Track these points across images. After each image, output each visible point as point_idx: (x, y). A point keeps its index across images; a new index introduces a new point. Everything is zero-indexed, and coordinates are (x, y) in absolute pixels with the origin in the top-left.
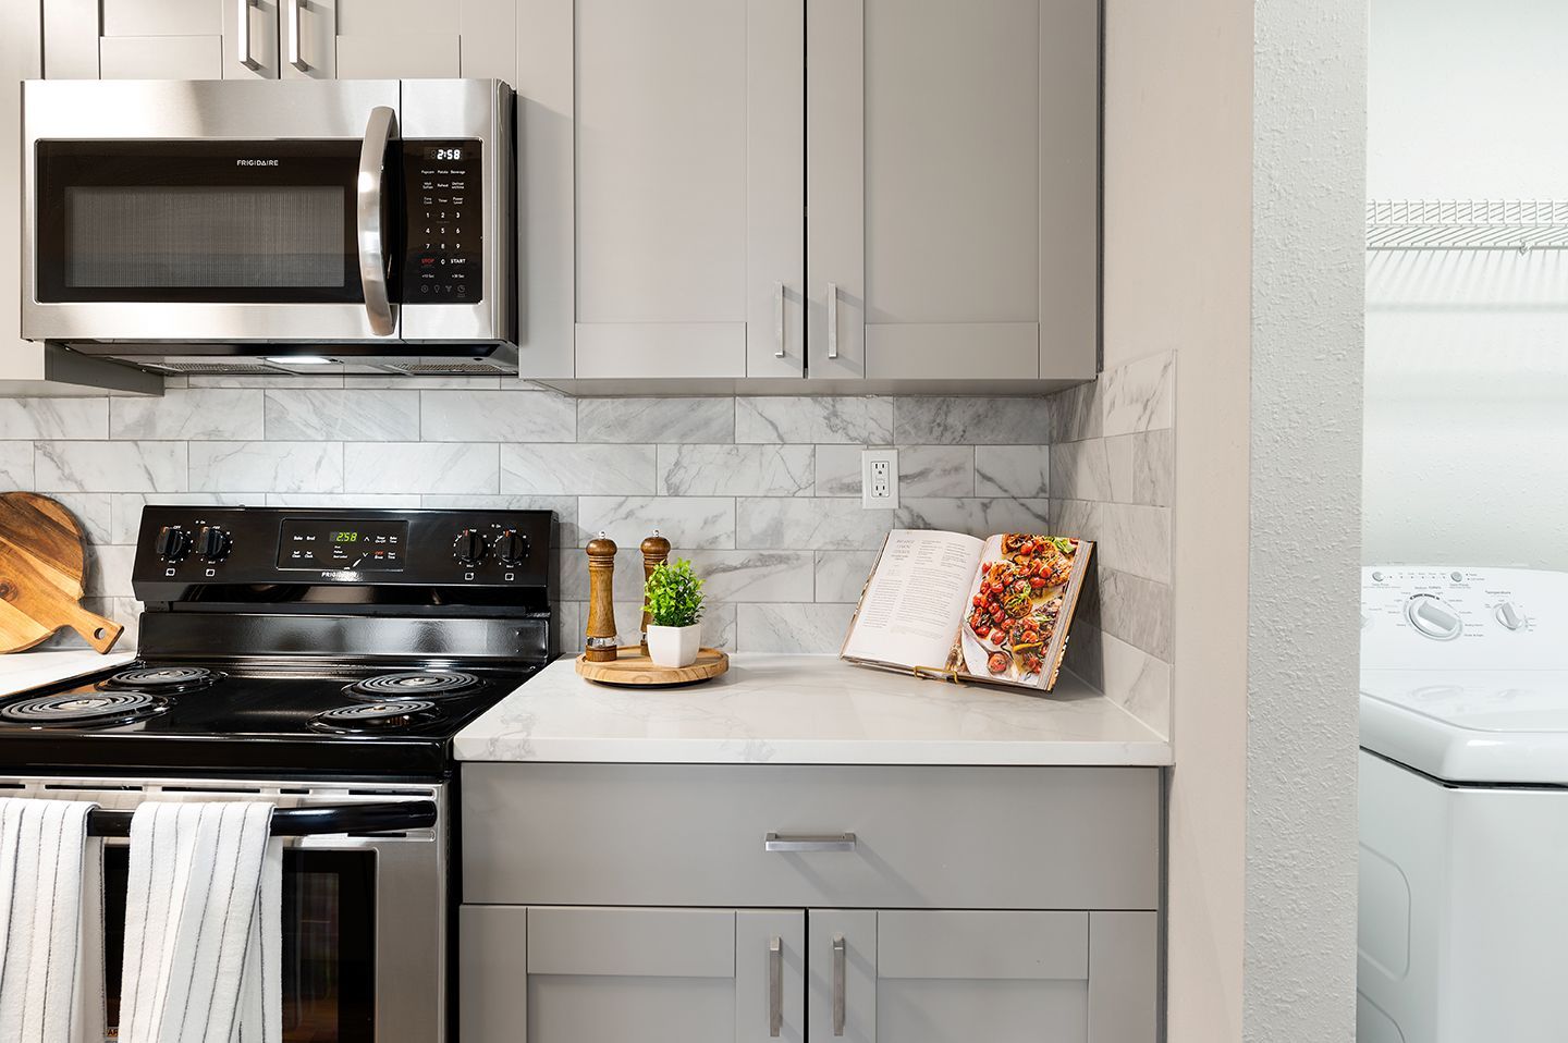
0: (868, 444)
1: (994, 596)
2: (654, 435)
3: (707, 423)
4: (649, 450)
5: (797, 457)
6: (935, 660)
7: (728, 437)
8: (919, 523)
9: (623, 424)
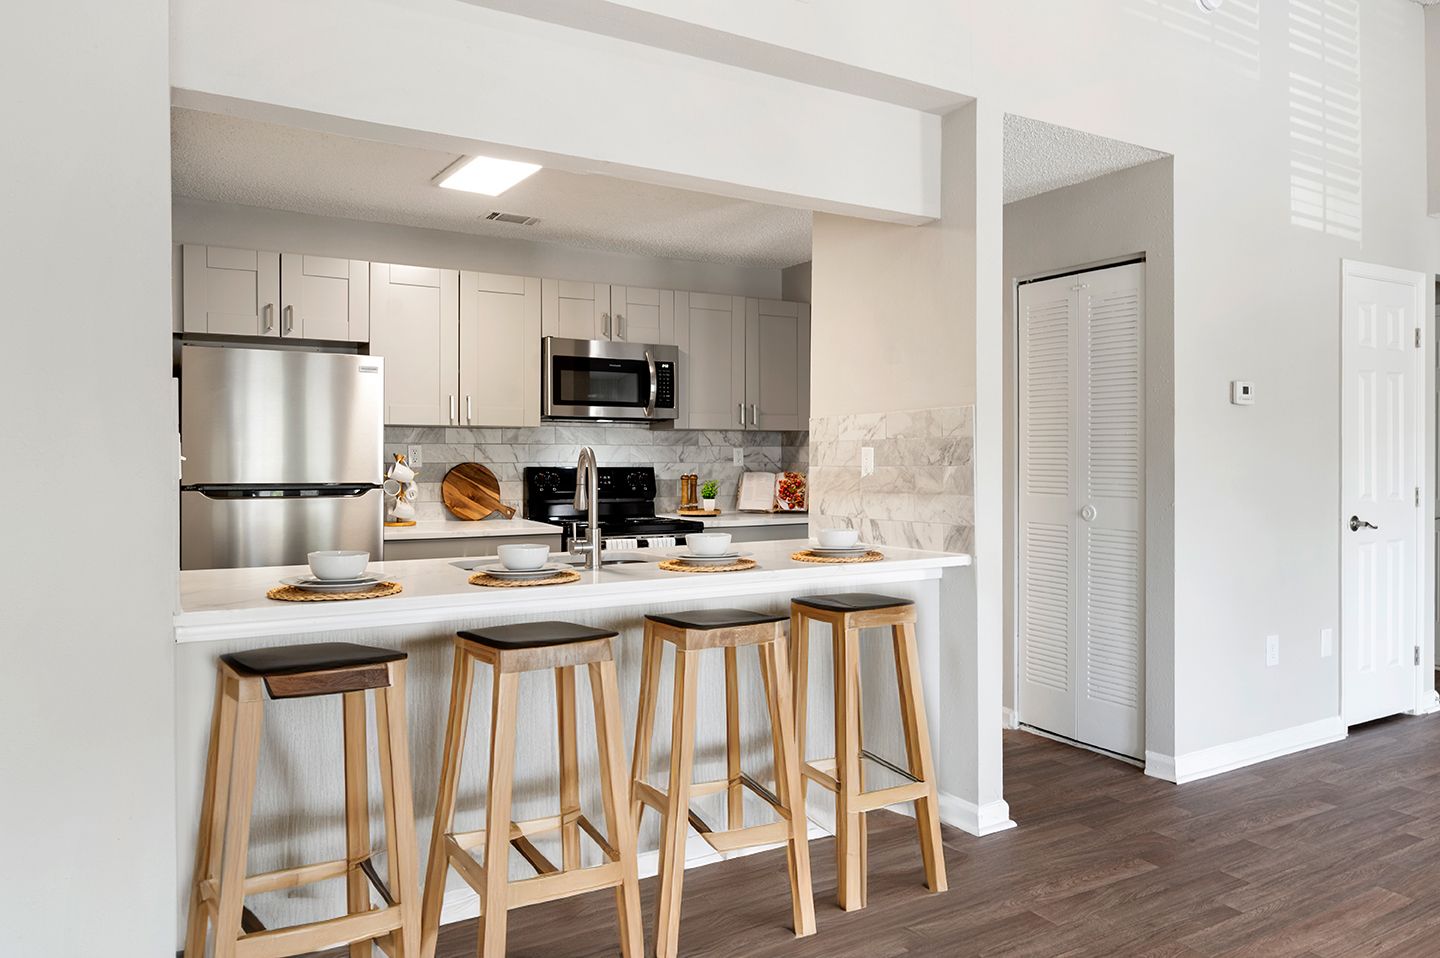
0: (735, 446)
1: (785, 489)
2: (677, 442)
3: (691, 439)
4: (674, 447)
5: (716, 450)
6: (769, 507)
7: (696, 443)
8: (749, 470)
9: (667, 439)
